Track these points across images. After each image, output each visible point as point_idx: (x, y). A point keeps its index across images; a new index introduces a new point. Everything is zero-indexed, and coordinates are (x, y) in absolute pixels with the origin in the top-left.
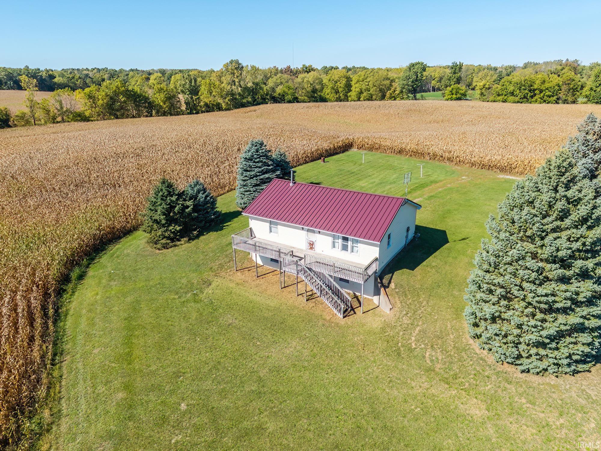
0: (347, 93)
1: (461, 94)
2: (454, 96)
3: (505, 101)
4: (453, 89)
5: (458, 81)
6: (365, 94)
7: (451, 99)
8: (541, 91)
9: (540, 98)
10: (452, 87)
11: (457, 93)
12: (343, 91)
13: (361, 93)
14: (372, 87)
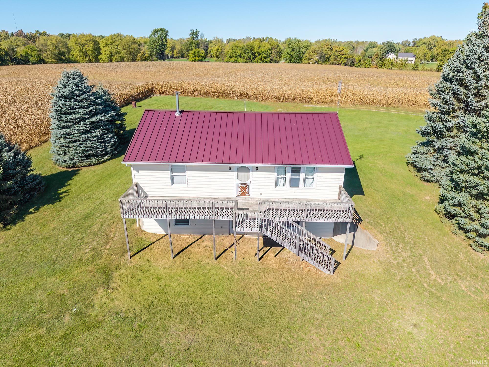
0: (97, 55)
1: (202, 57)
2: (197, 58)
3: (236, 61)
4: (195, 53)
5: (198, 46)
6: (116, 57)
7: (195, 60)
8: (259, 54)
9: (259, 59)
10: (194, 50)
11: (199, 56)
12: (92, 54)
13: (112, 55)
14: (122, 51)
